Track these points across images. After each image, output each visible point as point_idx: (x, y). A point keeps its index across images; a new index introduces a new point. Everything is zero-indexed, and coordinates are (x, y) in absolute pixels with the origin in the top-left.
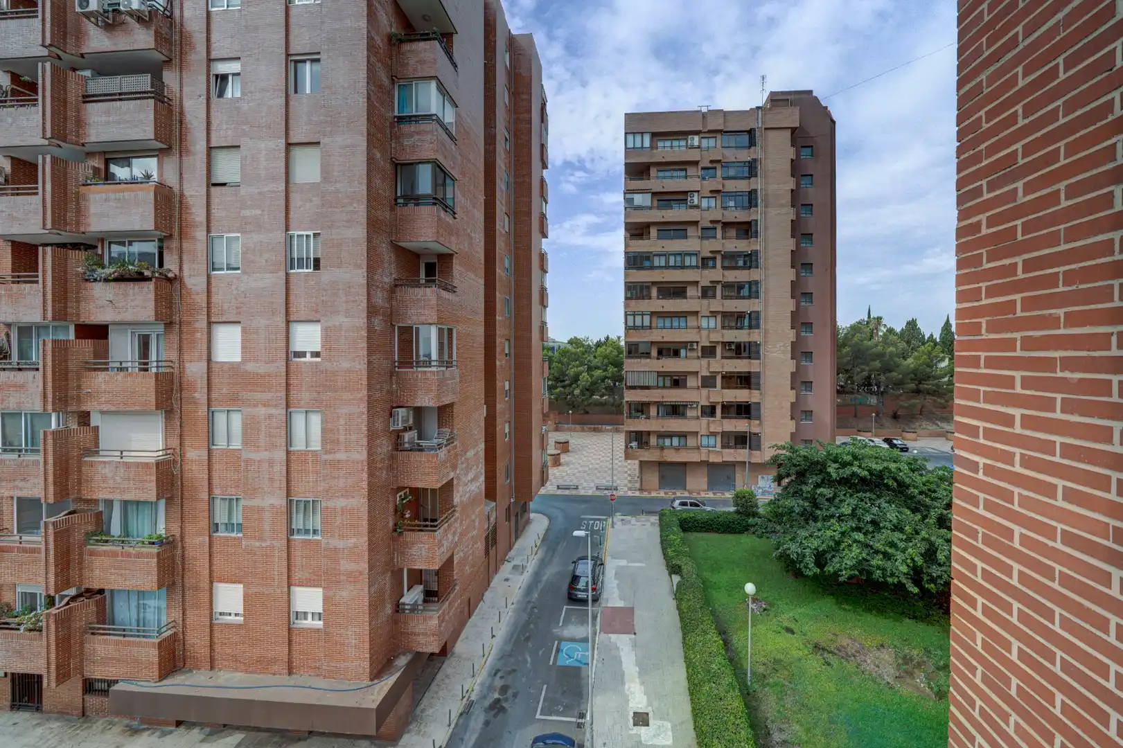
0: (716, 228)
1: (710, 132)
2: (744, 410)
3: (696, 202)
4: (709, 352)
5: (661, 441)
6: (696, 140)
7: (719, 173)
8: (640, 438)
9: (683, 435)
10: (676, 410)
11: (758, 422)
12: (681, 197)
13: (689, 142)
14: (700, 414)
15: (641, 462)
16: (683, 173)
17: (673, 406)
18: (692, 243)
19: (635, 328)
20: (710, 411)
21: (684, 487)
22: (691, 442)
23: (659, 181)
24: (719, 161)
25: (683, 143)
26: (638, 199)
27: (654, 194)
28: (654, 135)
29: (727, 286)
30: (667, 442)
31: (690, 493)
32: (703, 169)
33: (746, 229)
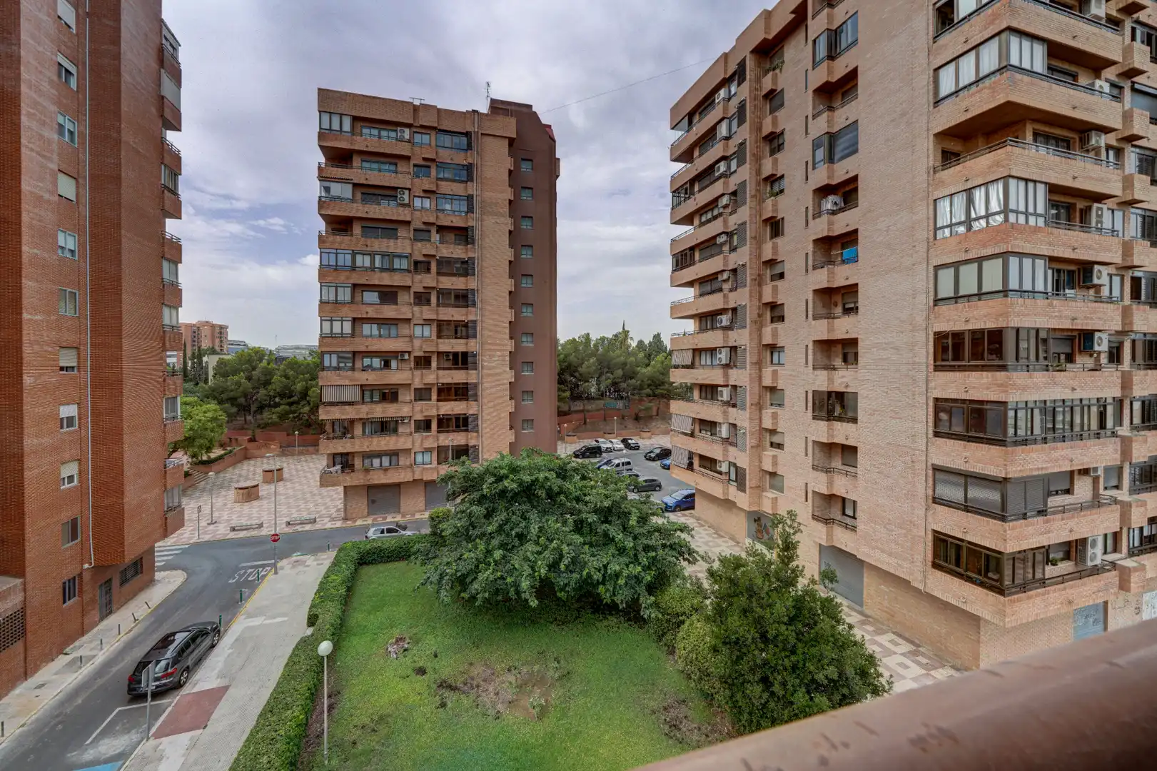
0: (430, 231)
1: (422, 127)
2: (462, 423)
3: (406, 201)
4: (423, 362)
5: (367, 461)
6: (407, 133)
7: (433, 172)
8: (345, 461)
9: (394, 454)
10: (386, 427)
11: (475, 434)
12: (390, 193)
13: (399, 134)
14: (413, 430)
15: (345, 487)
16: (393, 168)
17: (382, 422)
18: (402, 244)
19: (332, 336)
20: (425, 425)
21: (397, 509)
22: (403, 461)
23: (363, 172)
24: (433, 160)
25: (393, 134)
26: (336, 189)
27: (356, 186)
28: (355, 119)
29: (443, 293)
30: (376, 462)
31: (403, 516)
32: (415, 165)
33: (464, 235)
